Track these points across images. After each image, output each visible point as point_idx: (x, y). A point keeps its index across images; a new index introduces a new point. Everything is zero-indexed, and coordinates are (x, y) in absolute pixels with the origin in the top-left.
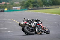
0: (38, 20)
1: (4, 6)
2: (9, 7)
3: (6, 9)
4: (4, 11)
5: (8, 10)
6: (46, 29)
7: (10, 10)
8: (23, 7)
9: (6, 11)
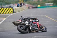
0: (34, 18)
1: (37, 2)
2: (42, 4)
3: (39, 6)
4: (37, 7)
5: (41, 6)
6: (43, 27)
7: (43, 6)
8: (55, 3)
9: (39, 7)
